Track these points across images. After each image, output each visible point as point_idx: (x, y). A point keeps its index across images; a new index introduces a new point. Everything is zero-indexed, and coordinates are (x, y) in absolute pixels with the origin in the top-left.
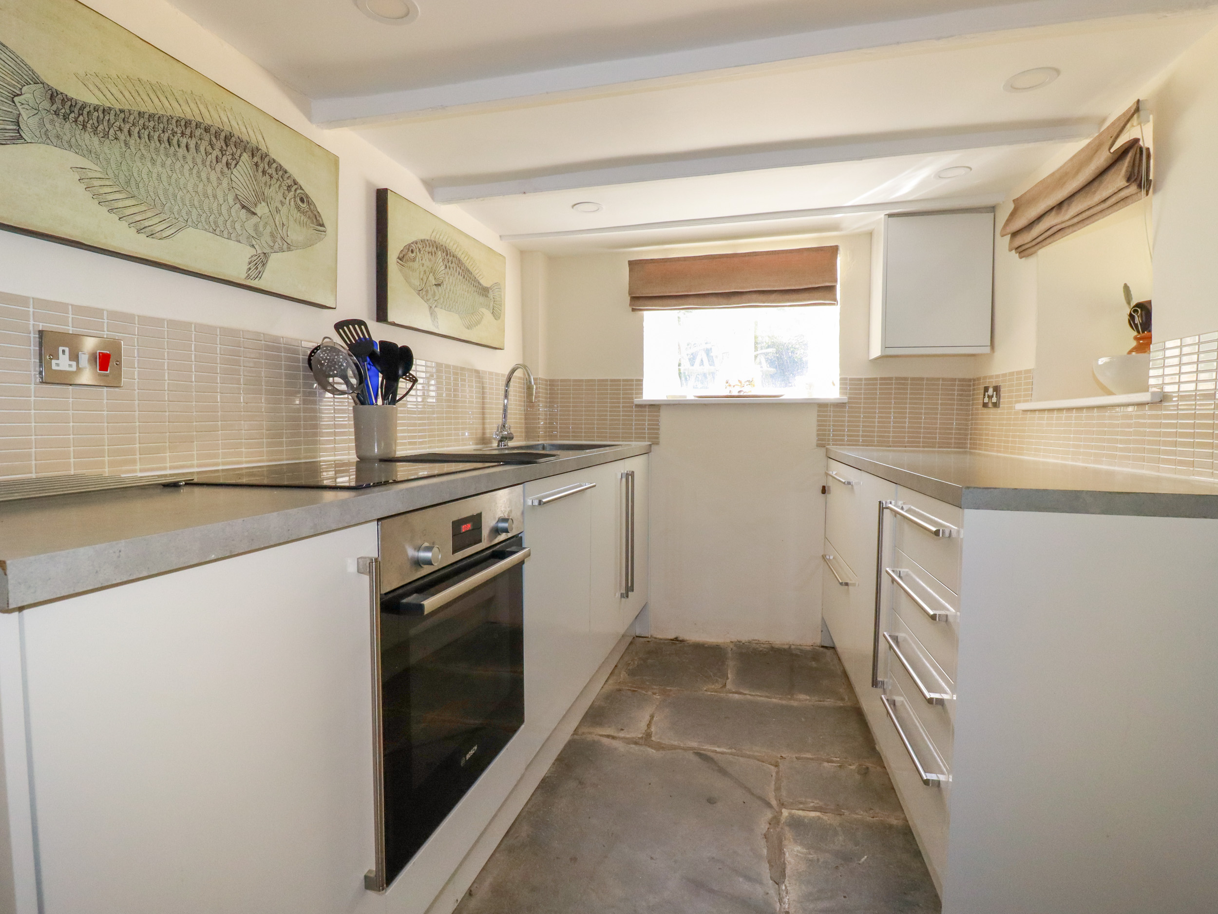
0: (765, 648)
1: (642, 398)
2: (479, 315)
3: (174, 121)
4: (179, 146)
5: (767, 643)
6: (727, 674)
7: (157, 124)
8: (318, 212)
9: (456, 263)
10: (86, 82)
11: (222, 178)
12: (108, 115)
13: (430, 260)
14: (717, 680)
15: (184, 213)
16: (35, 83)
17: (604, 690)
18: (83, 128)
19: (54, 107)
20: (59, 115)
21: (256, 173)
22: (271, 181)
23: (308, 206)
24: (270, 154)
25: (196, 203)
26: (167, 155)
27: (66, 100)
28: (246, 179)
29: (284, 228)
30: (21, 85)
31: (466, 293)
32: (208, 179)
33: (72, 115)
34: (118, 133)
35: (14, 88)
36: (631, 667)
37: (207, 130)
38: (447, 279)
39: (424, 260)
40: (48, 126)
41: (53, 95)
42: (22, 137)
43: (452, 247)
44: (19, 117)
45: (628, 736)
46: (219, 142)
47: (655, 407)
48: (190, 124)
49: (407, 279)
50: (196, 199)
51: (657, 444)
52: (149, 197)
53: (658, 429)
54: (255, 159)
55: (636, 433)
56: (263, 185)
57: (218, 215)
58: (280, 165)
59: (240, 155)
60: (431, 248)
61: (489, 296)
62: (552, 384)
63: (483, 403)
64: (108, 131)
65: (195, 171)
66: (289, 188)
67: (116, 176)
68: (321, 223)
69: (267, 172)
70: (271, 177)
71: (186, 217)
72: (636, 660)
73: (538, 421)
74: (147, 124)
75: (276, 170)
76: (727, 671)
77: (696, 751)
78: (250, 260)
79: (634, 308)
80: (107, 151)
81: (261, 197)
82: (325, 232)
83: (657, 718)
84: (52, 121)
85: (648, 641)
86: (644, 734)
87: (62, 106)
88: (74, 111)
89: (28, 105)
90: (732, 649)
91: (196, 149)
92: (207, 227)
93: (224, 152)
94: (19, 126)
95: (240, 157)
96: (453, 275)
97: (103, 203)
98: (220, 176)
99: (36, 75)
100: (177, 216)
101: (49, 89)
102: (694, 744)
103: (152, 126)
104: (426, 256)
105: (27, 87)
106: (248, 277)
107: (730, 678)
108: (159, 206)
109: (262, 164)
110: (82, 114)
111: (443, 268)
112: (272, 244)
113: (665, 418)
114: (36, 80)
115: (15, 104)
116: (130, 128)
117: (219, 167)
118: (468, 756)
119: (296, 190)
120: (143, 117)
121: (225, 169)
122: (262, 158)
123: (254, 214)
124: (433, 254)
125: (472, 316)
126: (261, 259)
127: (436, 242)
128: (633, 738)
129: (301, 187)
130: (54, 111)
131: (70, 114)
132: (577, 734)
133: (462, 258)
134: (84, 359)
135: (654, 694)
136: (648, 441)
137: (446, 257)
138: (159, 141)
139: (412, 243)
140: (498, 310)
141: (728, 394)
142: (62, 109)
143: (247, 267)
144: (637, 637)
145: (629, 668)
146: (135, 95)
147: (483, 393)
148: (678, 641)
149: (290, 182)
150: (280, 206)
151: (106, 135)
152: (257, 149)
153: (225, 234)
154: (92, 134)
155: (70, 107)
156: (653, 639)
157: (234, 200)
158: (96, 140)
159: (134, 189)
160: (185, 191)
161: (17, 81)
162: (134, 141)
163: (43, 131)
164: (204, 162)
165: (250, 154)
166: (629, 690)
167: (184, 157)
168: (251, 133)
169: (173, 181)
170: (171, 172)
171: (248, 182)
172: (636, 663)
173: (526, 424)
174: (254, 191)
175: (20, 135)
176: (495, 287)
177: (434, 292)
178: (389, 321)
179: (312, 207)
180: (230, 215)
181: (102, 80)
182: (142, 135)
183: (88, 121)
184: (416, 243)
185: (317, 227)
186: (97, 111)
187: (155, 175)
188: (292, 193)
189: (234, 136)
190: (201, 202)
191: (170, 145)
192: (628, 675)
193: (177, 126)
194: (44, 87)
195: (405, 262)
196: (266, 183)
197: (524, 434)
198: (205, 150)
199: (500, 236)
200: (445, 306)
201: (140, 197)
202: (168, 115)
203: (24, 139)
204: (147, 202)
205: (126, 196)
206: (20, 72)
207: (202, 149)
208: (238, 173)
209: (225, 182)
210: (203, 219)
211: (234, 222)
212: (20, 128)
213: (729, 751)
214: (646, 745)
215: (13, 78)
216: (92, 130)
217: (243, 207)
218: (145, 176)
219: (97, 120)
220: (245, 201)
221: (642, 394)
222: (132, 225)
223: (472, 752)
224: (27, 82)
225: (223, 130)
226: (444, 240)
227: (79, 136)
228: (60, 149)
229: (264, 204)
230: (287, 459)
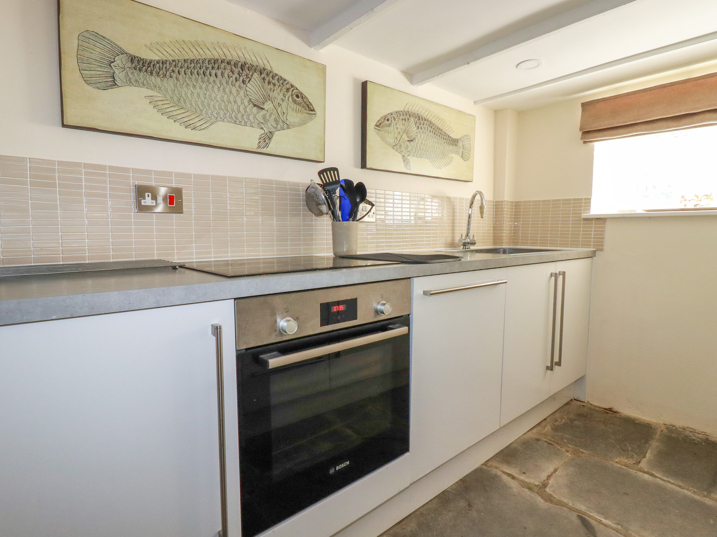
0: (698, 438)
1: (590, 213)
2: (449, 159)
3: (207, 61)
4: (210, 75)
5: (703, 433)
6: (646, 453)
7: (196, 65)
8: (310, 102)
9: (428, 124)
10: (152, 48)
11: (240, 90)
12: (165, 64)
13: (403, 124)
14: (633, 455)
15: (215, 114)
16: (122, 54)
17: (526, 436)
18: (151, 74)
19: (134, 65)
20: (136, 69)
21: (263, 84)
22: (274, 87)
23: (302, 100)
24: (273, 71)
25: (223, 107)
26: (203, 82)
27: (140, 60)
28: (257, 89)
29: (284, 115)
30: (114, 57)
31: (437, 144)
32: (230, 92)
33: (144, 68)
34: (172, 74)
35: (111, 59)
36: (557, 423)
37: (229, 63)
38: (419, 136)
39: (398, 125)
40: (131, 76)
41: (133, 59)
42: (116, 84)
43: (424, 114)
44: (114, 73)
45: (527, 480)
46: (237, 69)
47: (601, 220)
48: (217, 61)
49: (383, 139)
50: (223, 104)
51: (602, 250)
52: (192, 107)
53: (603, 238)
54: (263, 76)
55: (582, 241)
56: (269, 91)
57: (237, 113)
58: (281, 77)
59: (252, 74)
60: (404, 116)
61: (458, 144)
62: (517, 205)
63: (453, 219)
64: (166, 74)
65: (221, 88)
66: (288, 90)
67: (172, 98)
68: (312, 109)
69: (271, 82)
70: (274, 85)
71: (216, 116)
72: (565, 419)
73: (502, 232)
74: (189, 65)
75: (278, 80)
76: (647, 450)
77: (580, 514)
78: (260, 137)
79: (585, 140)
80: (166, 85)
81: (267, 98)
82: (315, 114)
83: (559, 473)
84: (133, 73)
85: (583, 406)
86: (541, 483)
87: (138, 64)
88: (145, 66)
89: (119, 66)
90: (662, 431)
91: (222, 75)
92: (230, 120)
93: (241, 75)
94: (114, 78)
95: (252, 76)
96: (424, 133)
97: (164, 114)
98: (238, 89)
99: (122, 49)
100: (210, 116)
101: (130, 56)
102: (583, 508)
103: (193, 66)
104: (400, 122)
105: (117, 57)
106: (259, 147)
107: (647, 458)
108: (199, 112)
109: (268, 78)
110: (150, 67)
111: (416, 128)
112: (276, 126)
113: (609, 229)
114: (123, 52)
115: (111, 67)
116: (179, 70)
117: (237, 84)
118: (338, 468)
119: (292, 91)
120: (187, 62)
121: (242, 85)
122: (267, 74)
123: (263, 109)
124: (407, 120)
125: (442, 160)
126: (268, 135)
127: (410, 112)
128: (530, 483)
129: (297, 88)
130: (133, 67)
131: (143, 67)
132: (486, 465)
133: (433, 120)
134: (160, 199)
135: (567, 451)
136: (593, 248)
137: (418, 121)
138: (198, 74)
139: (388, 114)
140: (467, 154)
141: (683, 207)
142: (138, 65)
143: (258, 141)
144: (575, 399)
145: (555, 424)
146: (181, 50)
147: (454, 212)
148: (611, 411)
149: (288, 86)
150: (281, 102)
151: (165, 76)
152: (264, 69)
153: (243, 123)
154: (156, 77)
155: (143, 64)
156: (589, 405)
157: (248, 102)
158: (158, 79)
159: (183, 104)
160: (215, 101)
161: (112, 55)
162: (181, 77)
163: (128, 79)
164: (227, 83)
165: (259, 73)
166: (546, 442)
167: (214, 81)
168: (260, 60)
169: (207, 96)
170: (205, 91)
171: (258, 91)
172: (564, 421)
173: (494, 233)
174: (262, 95)
175: (115, 83)
176: (465, 138)
177: (407, 146)
178: (367, 167)
179: (305, 100)
180: (246, 111)
181: (161, 45)
182: (187, 72)
183: (154, 70)
184: (392, 114)
185: (309, 112)
186: (159, 63)
187: (195, 95)
188: (290, 93)
189: (247, 64)
190: (226, 106)
191: (204, 75)
192: (552, 429)
193: (209, 64)
194: (127, 55)
195: (382, 127)
196: (271, 89)
197: (491, 241)
198: (228, 75)
199: (475, 102)
200: (417, 155)
201: (187, 108)
202: (203, 58)
203: (117, 85)
204: (191, 110)
205: (178, 108)
206: (113, 50)
207: (226, 75)
208: (251, 86)
209: (242, 93)
210: (228, 116)
211: (249, 115)
212: (115, 79)
213: (615, 526)
214: (538, 493)
215: (109, 54)
216: (156, 74)
217: (255, 105)
218: (189, 96)
219: (159, 69)
220: (256, 102)
221: (589, 209)
222: (182, 124)
223: (343, 465)
224: (117, 54)
225: (240, 61)
226: (417, 109)
227: (148, 79)
228: (138, 87)
229: (269, 102)
230: (290, 255)
